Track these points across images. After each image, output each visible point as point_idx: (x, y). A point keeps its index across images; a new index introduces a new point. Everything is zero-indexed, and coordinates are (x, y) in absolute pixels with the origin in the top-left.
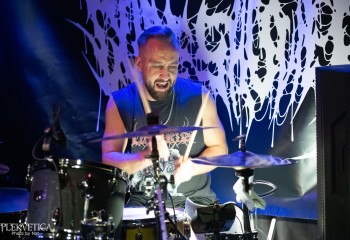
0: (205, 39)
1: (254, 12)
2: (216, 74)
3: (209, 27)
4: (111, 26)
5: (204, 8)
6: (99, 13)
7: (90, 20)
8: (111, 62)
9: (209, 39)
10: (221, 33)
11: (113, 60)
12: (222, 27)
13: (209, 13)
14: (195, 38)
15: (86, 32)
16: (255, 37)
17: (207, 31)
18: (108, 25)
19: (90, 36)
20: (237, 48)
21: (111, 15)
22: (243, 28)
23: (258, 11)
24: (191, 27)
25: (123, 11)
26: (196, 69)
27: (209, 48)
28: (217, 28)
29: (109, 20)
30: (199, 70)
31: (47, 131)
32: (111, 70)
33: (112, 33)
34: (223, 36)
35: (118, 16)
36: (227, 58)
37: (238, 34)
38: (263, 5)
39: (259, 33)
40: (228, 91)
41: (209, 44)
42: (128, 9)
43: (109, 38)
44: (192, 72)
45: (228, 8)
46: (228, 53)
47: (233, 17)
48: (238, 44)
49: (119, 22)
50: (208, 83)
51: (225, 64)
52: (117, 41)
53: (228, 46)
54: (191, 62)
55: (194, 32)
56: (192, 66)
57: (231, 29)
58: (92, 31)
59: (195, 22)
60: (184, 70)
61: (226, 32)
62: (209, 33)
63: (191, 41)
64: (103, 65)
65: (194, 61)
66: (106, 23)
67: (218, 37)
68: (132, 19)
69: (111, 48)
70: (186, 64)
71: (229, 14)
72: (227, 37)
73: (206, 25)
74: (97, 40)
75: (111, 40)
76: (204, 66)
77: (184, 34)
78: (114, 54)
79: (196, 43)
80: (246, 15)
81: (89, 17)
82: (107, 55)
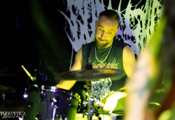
0: (130, 23)
1: (156, 9)
3: (132, 17)
4: (80, 14)
5: (130, 6)
6: (73, 6)
8: (79, 33)
9: (132, 23)
10: (138, 20)
11: (80, 33)
12: (139, 17)
13: (133, 9)
14: (124, 22)
15: (66, 17)
16: (155, 23)
17: (131, 19)
18: (78, 14)
19: (68, 19)
20: (146, 28)
21: (79, 8)
22: (149, 18)
23: (158, 8)
24: (122, 16)
25: (86, 7)
26: (124, 39)
27: (132, 28)
28: (136, 17)
29: (78, 11)
30: (126, 39)
31: (35, 70)
32: (79, 38)
33: (80, 18)
34: (139, 22)
35: (83, 9)
36: (141, 34)
37: (147, 21)
38: (160, 5)
39: (158, 21)
40: (140, 52)
41: (132, 25)
42: (89, 5)
44: (122, 40)
45: (142, 7)
46: (141, 31)
47: (145, 12)
48: (146, 26)
49: (84, 12)
51: (139, 37)
52: (82, 22)
53: (142, 27)
55: (124, 19)
56: (122, 37)
57: (143, 18)
58: (69, 17)
59: (124, 14)
61: (141, 20)
62: (132, 20)
63: (122, 24)
64: (75, 35)
65: (123, 35)
66: (77, 12)
67: (136, 22)
68: (91, 10)
69: (79, 26)
70: (119, 36)
71: (143, 10)
72: (141, 22)
73: (130, 15)
74: (72, 21)
75: (79, 22)
76: (129, 38)
78: (80, 29)
79: (125, 25)
80: (151, 10)
81: (68, 9)
82: (77, 29)
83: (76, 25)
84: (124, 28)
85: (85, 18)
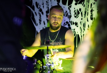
0: (74, 13)
1: (91, 4)
2: (77, 26)
3: (76, 9)
5: (74, 2)
6: (36, 3)
7: (33, 5)
8: (40, 20)
9: (76, 13)
10: (80, 12)
11: (41, 20)
12: (80, 9)
13: (76, 4)
14: (70, 13)
15: (32, 10)
16: (91, 13)
17: (75, 11)
18: (40, 8)
19: (33, 11)
20: (85, 17)
21: (41, 4)
22: (87, 10)
23: (93, 4)
24: (69, 9)
25: (45, 3)
26: (70, 24)
27: (75, 17)
28: (79, 10)
29: (40, 5)
30: (72, 24)
32: (40, 24)
33: (41, 10)
35: (43, 4)
36: (81, 21)
37: (85, 12)
38: (95, 2)
39: (93, 12)
40: (81, 33)
41: (75, 15)
42: (47, 2)
43: (40, 12)
44: (69, 25)
45: (83, 3)
46: (82, 19)
47: (84, 6)
48: (85, 16)
49: (43, 6)
50: (74, 29)
51: (81, 23)
52: (43, 13)
53: (82, 16)
54: (69, 22)
55: (70, 11)
56: (69, 23)
57: (83, 10)
58: (34, 9)
59: (71, 7)
60: (66, 25)
61: (81, 11)
62: (76, 12)
63: (69, 14)
64: (38, 22)
66: (39, 6)
67: (79, 13)
68: (48, 5)
69: (40, 16)
70: (67, 22)
71: (83, 5)
72: (82, 13)
73: (75, 9)
74: (35, 13)
75: (41, 13)
76: (74, 23)
77: (66, 12)
78: (41, 18)
79: (71, 15)
80: (88, 5)
81: (33, 4)
82: (39, 18)
83: (38, 15)
84: (70, 17)
85: (44, 10)
